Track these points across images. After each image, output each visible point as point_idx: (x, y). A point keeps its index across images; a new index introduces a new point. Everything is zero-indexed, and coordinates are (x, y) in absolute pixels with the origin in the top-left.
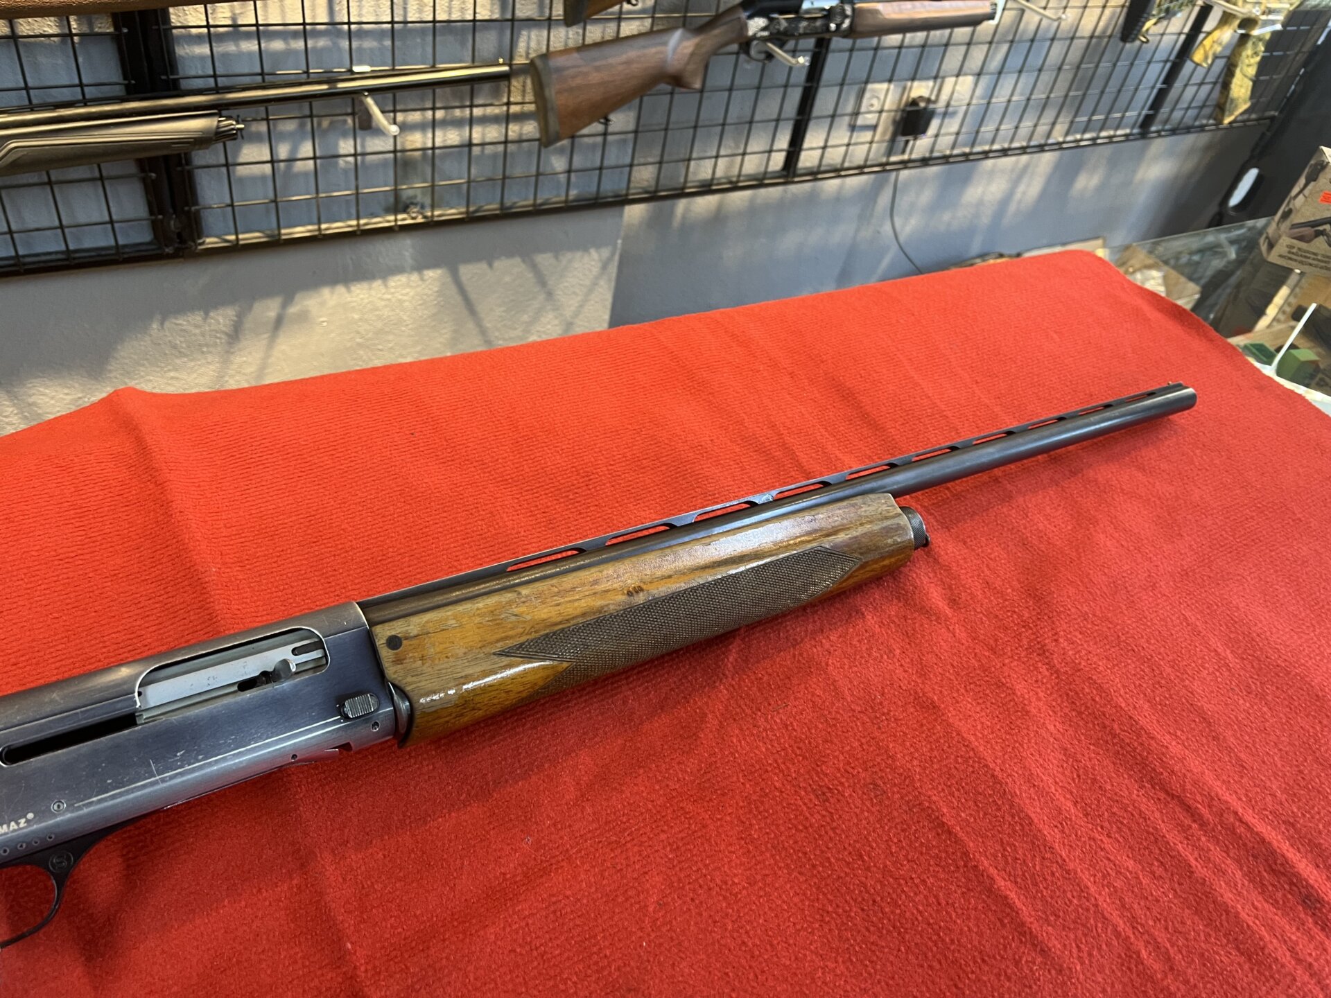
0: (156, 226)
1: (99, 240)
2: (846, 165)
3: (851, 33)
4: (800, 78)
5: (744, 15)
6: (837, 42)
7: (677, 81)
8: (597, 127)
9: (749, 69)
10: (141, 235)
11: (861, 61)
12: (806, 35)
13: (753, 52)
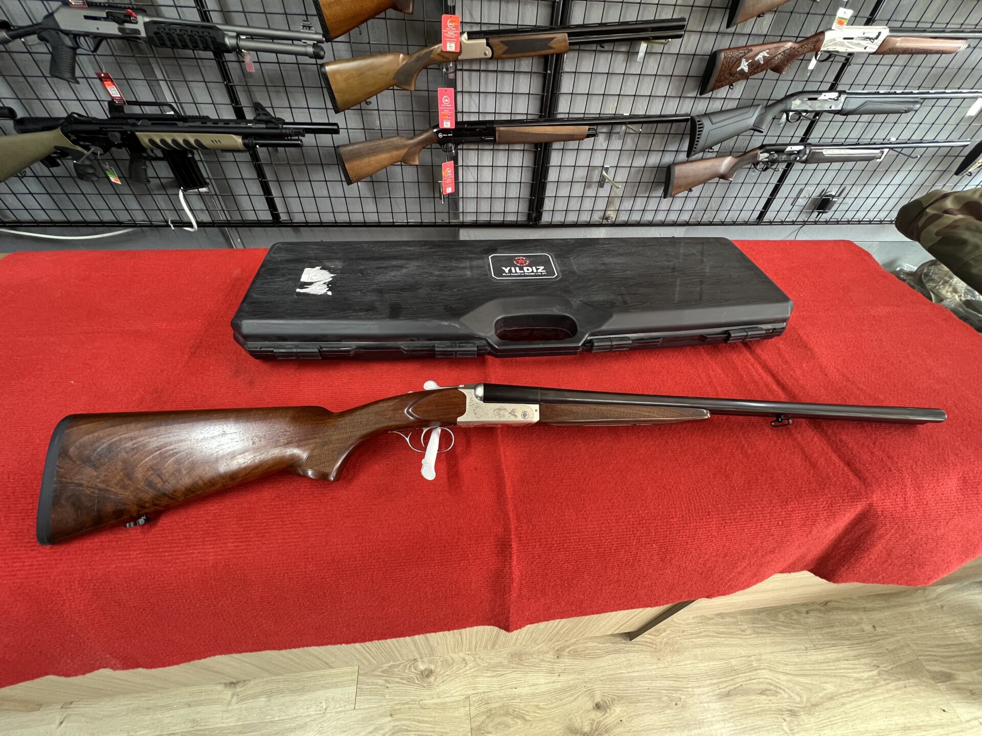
0: (529, 216)
1: (511, 218)
2: (787, 220)
3: (806, 162)
4: (775, 180)
5: (759, 152)
6: (798, 166)
7: (723, 177)
8: (685, 193)
9: (754, 174)
10: (522, 218)
11: (806, 176)
12: (784, 161)
13: (758, 167)
